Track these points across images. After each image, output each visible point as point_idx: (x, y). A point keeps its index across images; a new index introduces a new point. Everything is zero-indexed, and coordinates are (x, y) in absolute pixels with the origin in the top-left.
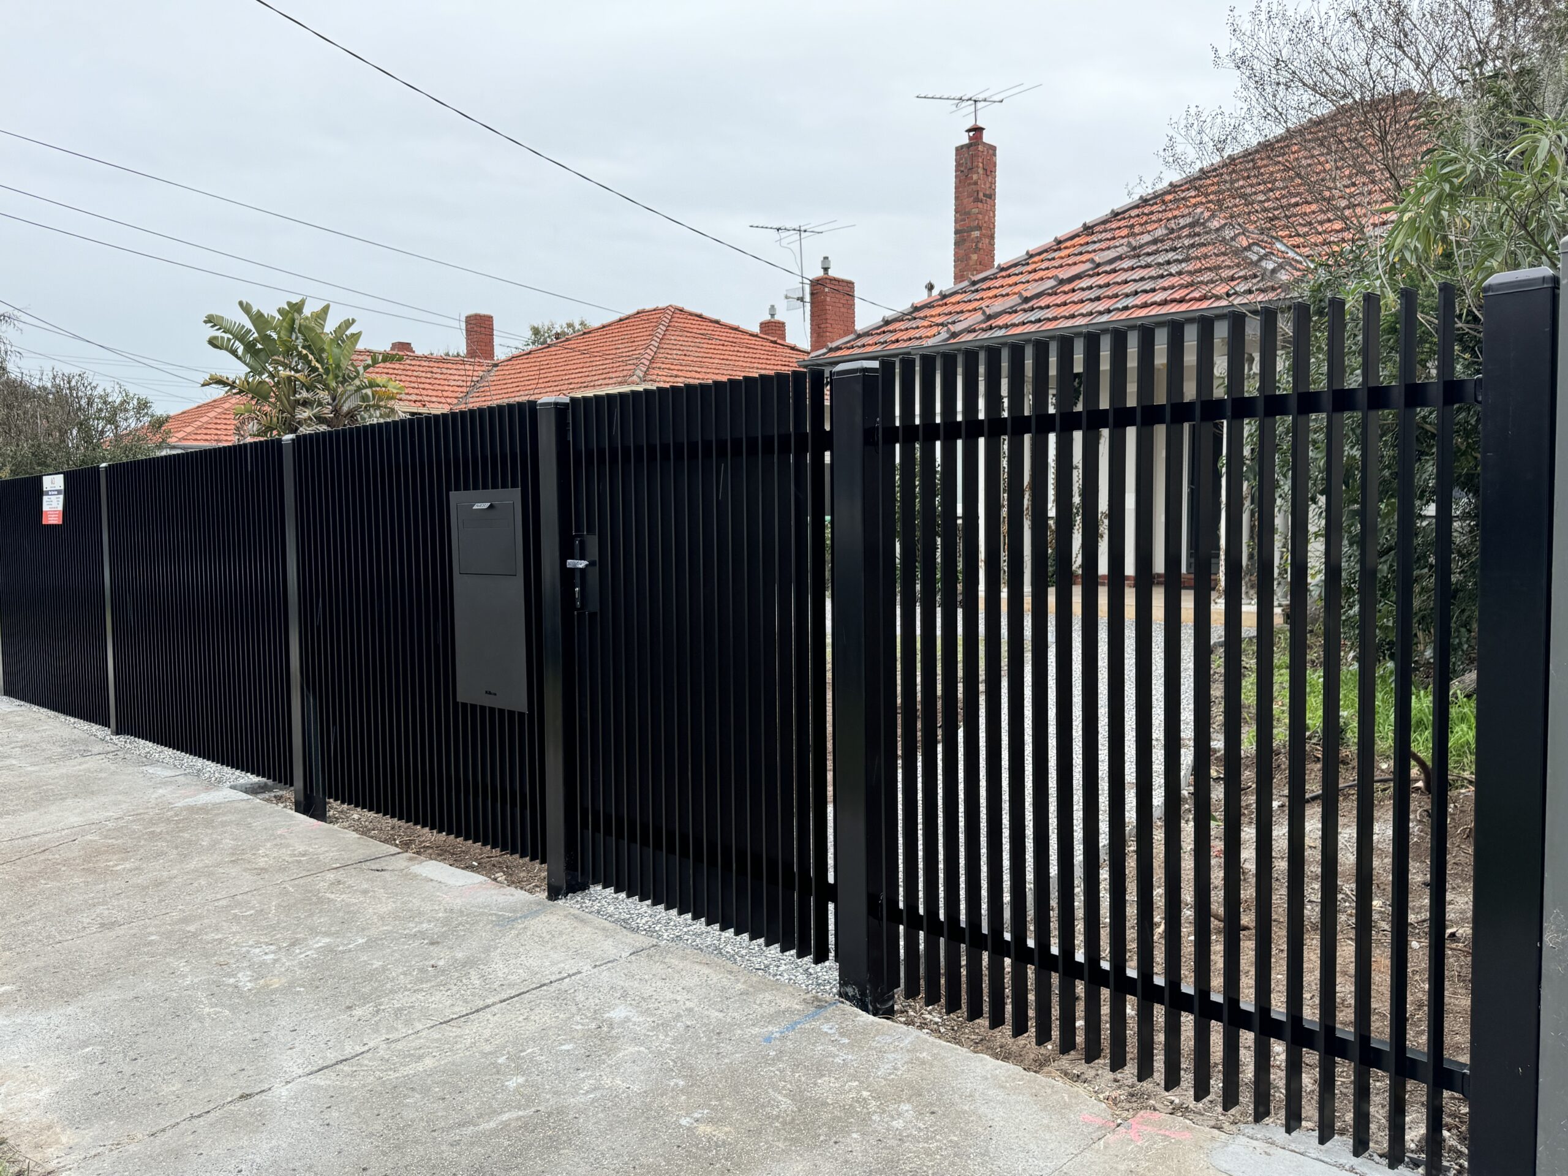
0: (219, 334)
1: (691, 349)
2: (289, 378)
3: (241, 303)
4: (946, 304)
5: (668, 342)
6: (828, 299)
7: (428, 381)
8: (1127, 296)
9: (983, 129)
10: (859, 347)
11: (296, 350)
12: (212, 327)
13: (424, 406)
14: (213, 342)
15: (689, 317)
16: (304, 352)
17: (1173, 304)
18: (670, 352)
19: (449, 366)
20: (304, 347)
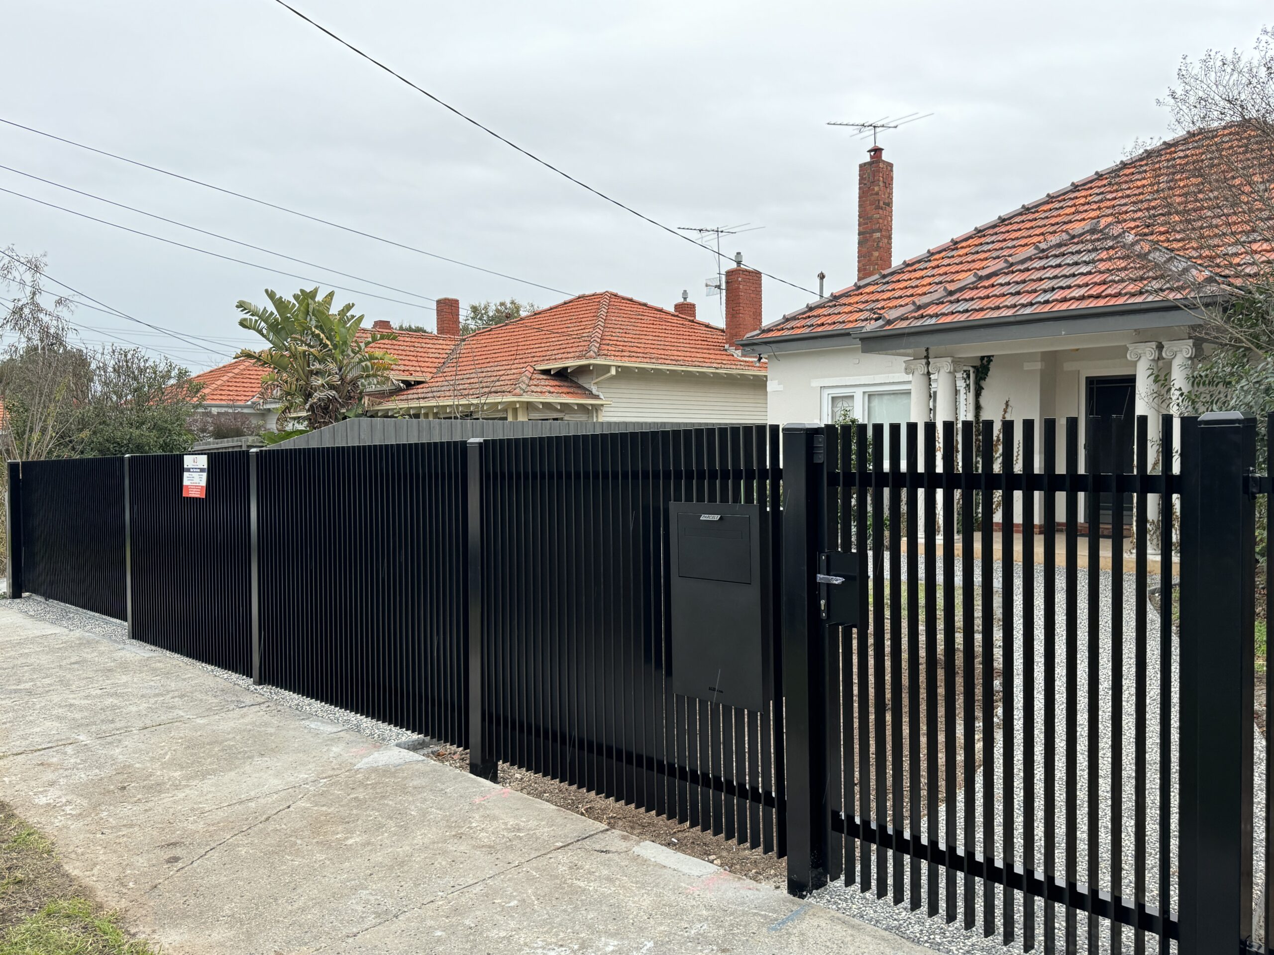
0: (248, 316)
1: (629, 327)
2: (304, 352)
3: (267, 291)
4: (861, 294)
5: (610, 322)
6: (741, 287)
7: (412, 353)
8: (1045, 291)
9: (883, 149)
10: (788, 329)
11: (311, 329)
12: (242, 311)
13: (411, 374)
14: (243, 324)
15: (623, 301)
16: (317, 332)
17: (1091, 300)
18: (614, 330)
19: (427, 341)
20: (316, 327)
